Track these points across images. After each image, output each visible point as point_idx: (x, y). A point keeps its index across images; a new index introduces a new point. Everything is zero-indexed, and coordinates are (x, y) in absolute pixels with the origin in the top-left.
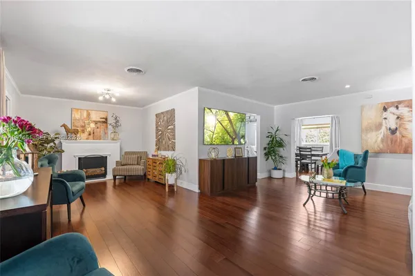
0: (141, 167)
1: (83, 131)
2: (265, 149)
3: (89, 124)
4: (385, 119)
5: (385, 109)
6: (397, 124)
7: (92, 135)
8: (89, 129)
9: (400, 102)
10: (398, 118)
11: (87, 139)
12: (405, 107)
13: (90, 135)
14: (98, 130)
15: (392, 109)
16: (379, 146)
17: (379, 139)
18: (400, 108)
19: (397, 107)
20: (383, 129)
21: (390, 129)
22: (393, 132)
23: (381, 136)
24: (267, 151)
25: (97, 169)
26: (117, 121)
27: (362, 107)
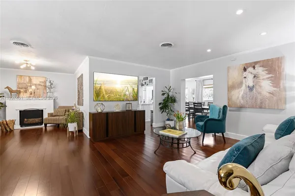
0: (65, 118)
1: (26, 92)
2: (160, 104)
3: (31, 86)
4: (245, 78)
5: (245, 70)
6: (254, 82)
7: (33, 94)
8: (30, 90)
9: (256, 63)
10: (255, 77)
12: (260, 66)
13: (31, 94)
14: (38, 90)
15: (250, 69)
16: (240, 102)
17: (241, 95)
18: (256, 68)
19: (254, 67)
20: (244, 87)
21: (249, 87)
22: (251, 89)
23: (242, 93)
24: (161, 106)
25: (36, 119)
26: (52, 84)
27: (229, 68)
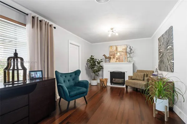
0: (144, 83)
3: (117, 53)
7: (118, 60)
8: (117, 56)
11: (116, 62)
25: (120, 79)
26: (131, 50)
